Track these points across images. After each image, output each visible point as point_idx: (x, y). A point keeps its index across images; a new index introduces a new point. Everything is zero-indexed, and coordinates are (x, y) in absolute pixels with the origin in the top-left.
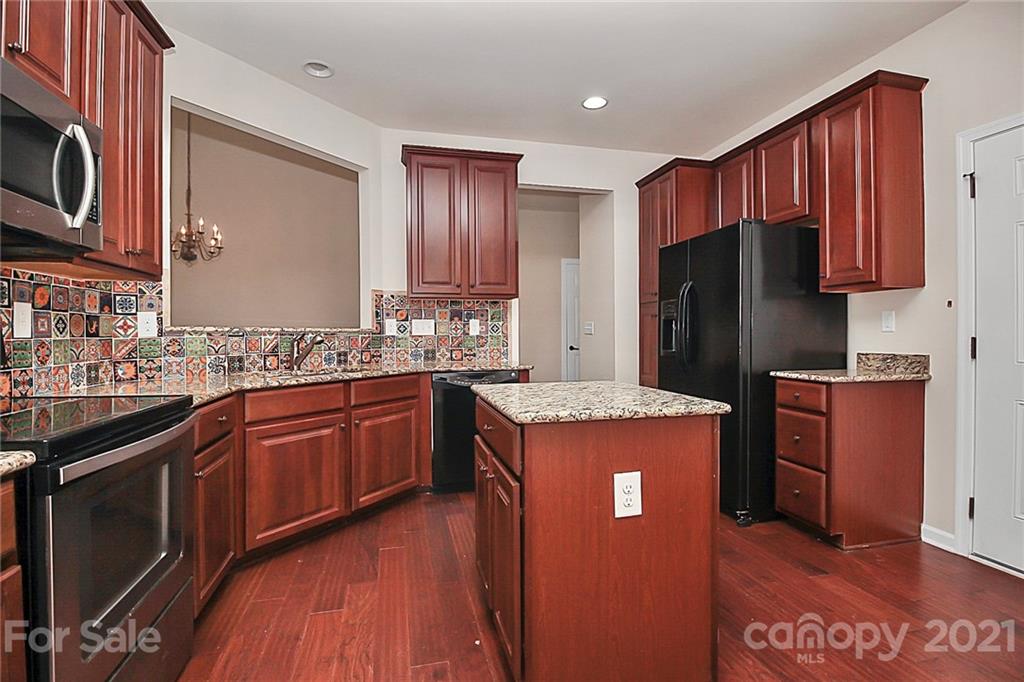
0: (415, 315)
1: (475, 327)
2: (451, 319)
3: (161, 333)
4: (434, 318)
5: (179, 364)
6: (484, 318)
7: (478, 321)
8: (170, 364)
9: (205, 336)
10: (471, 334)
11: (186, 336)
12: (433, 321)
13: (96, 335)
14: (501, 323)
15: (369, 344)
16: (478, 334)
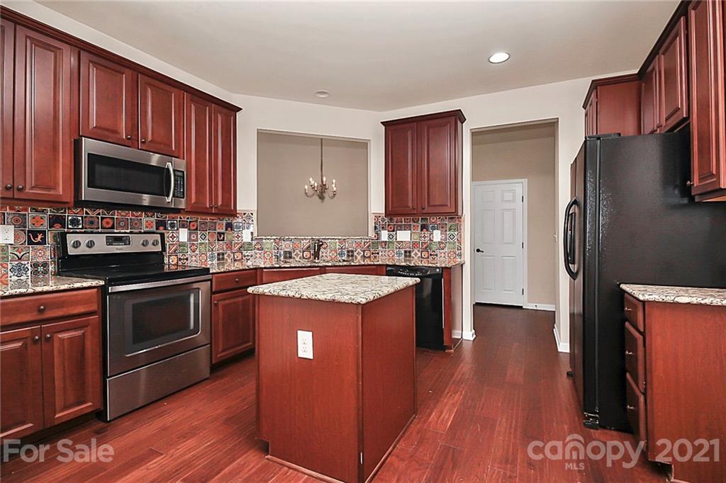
0: (399, 228)
1: (437, 236)
2: (422, 230)
3: (252, 240)
4: (410, 230)
5: (260, 254)
6: (444, 229)
7: (439, 232)
8: (256, 254)
9: (272, 241)
10: (434, 240)
11: (264, 241)
12: (409, 232)
13: (223, 240)
14: (456, 233)
15: (369, 246)
16: (439, 240)
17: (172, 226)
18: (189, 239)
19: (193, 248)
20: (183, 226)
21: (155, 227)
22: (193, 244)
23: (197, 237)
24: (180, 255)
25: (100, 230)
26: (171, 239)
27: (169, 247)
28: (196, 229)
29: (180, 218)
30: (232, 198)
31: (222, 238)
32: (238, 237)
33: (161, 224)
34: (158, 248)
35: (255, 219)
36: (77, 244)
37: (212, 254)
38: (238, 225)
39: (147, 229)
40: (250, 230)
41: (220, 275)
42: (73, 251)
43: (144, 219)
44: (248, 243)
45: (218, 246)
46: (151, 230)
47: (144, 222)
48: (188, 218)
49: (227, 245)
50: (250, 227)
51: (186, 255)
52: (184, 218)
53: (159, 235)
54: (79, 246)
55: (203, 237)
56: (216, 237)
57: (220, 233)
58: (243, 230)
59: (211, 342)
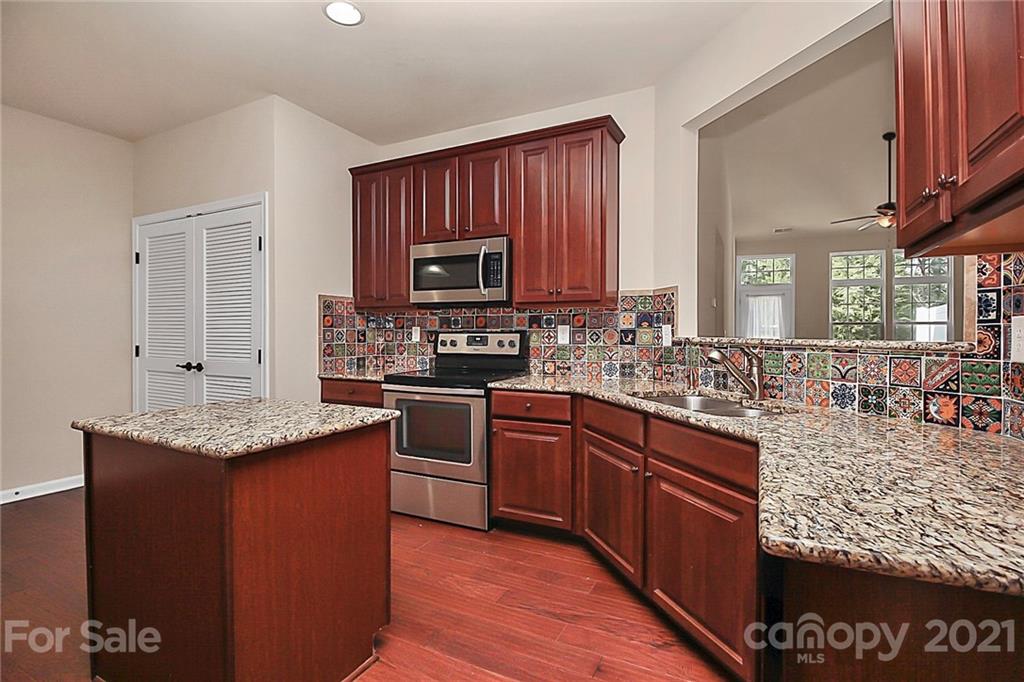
17: (549, 322)
18: (572, 340)
19: (577, 353)
20: (564, 323)
21: (527, 324)
22: (579, 348)
23: (585, 337)
24: (559, 363)
25: (475, 329)
26: (547, 340)
27: (545, 350)
28: (584, 326)
29: (560, 311)
30: (588, 275)
31: (629, 339)
32: (659, 338)
33: (535, 321)
34: (515, 351)
35: (677, 304)
36: (444, 343)
37: (610, 365)
38: (658, 317)
39: (519, 328)
40: (670, 326)
41: (503, 392)
42: (441, 350)
43: (516, 315)
44: (669, 350)
45: (621, 353)
46: (523, 328)
47: (515, 319)
48: (571, 311)
49: (641, 351)
50: (670, 320)
51: (567, 362)
52: (565, 310)
53: (518, 335)
54: (445, 345)
55: (594, 337)
56: (617, 338)
57: (625, 332)
58: (663, 326)
59: (488, 484)
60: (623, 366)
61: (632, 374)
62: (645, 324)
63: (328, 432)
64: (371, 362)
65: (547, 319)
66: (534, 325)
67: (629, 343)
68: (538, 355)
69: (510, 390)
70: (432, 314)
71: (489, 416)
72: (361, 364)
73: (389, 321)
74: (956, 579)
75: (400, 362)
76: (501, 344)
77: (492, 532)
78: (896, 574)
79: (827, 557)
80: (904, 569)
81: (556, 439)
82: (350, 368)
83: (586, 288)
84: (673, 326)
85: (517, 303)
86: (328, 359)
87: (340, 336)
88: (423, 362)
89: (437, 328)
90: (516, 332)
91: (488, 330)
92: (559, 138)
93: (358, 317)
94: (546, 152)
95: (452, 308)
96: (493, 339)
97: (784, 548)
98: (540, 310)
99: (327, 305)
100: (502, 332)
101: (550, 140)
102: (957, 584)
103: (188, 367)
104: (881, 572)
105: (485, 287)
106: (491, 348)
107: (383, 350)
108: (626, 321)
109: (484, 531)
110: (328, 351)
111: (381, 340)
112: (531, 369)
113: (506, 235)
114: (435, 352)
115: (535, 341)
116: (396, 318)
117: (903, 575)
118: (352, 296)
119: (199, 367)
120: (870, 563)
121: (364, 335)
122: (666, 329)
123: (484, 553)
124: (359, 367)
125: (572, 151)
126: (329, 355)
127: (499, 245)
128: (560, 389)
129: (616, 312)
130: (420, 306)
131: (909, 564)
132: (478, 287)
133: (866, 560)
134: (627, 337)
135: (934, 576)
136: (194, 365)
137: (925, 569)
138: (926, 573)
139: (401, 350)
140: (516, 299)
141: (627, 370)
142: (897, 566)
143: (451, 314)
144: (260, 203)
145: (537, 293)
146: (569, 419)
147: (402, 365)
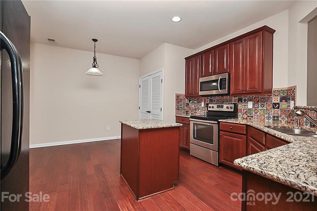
17: (245, 100)
18: (254, 107)
20: (250, 100)
21: (237, 101)
22: (256, 110)
23: (258, 106)
24: (248, 115)
25: (220, 103)
26: (244, 107)
27: (243, 110)
28: (258, 102)
29: (249, 96)
30: (256, 83)
31: (277, 107)
32: (289, 106)
33: (240, 100)
34: (232, 110)
35: (296, 93)
36: (210, 107)
37: (269, 116)
38: (289, 98)
39: (234, 102)
40: (293, 101)
41: (223, 123)
42: (209, 109)
43: (233, 98)
44: (293, 111)
45: (273, 112)
46: (236, 103)
47: (233, 100)
48: (253, 96)
49: (282, 111)
50: (294, 99)
51: (251, 114)
52: (251, 96)
53: (233, 105)
54: (210, 108)
55: (262, 106)
56: (271, 106)
57: (275, 104)
58: (291, 102)
59: (218, 151)
60: (274, 117)
61: (278, 120)
62: (284, 101)
63: (161, 127)
64: (190, 112)
65: (244, 99)
66: (240, 102)
67: (277, 108)
68: (241, 112)
69: (225, 122)
70: (207, 98)
71: (219, 130)
72: (187, 113)
73: (195, 100)
74: (284, 182)
75: (198, 113)
76: (227, 108)
77: (219, 167)
78: (267, 177)
79: (248, 169)
80: (269, 176)
81: (241, 140)
82: (184, 114)
83: (256, 88)
84: (294, 102)
85: (231, 94)
86: (178, 111)
87: (181, 105)
88: (204, 113)
89: (209, 103)
90: (233, 104)
91: (224, 103)
92: (246, 37)
93: (186, 99)
94: (242, 43)
95: (213, 96)
96: (225, 106)
97: (237, 164)
98: (242, 96)
99: (178, 96)
100: (229, 104)
101: (243, 39)
102: (285, 184)
103: (148, 112)
104: (263, 176)
105: (220, 89)
106: (225, 109)
107: (194, 109)
108: (276, 99)
109: (217, 166)
110: (178, 109)
111: (193, 106)
112: (238, 116)
113: (228, 72)
114: (207, 110)
115: (240, 106)
116: (197, 100)
117: (268, 178)
118: (185, 93)
119: (150, 112)
120: (259, 173)
121: (188, 105)
122: (292, 103)
123: (215, 173)
124: (186, 114)
125: (251, 41)
126: (178, 110)
127: (226, 76)
128: (242, 123)
129: (271, 96)
130: (203, 96)
131: (271, 175)
132: (218, 89)
133: (259, 171)
134: (276, 105)
135: (278, 180)
136: (149, 111)
137: (275, 177)
138: (276, 179)
139: (198, 109)
140: (231, 93)
141: (276, 118)
142: (267, 175)
143: (213, 98)
144: (162, 71)
145: (238, 90)
146: (245, 133)
147: (199, 113)
